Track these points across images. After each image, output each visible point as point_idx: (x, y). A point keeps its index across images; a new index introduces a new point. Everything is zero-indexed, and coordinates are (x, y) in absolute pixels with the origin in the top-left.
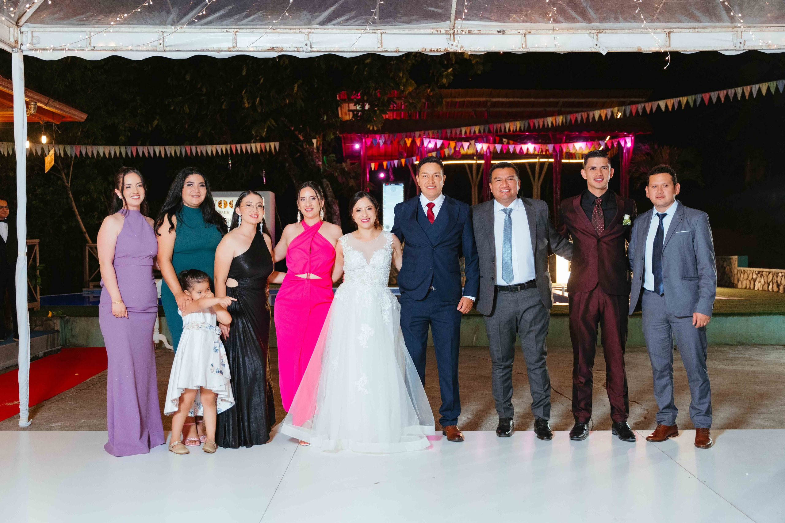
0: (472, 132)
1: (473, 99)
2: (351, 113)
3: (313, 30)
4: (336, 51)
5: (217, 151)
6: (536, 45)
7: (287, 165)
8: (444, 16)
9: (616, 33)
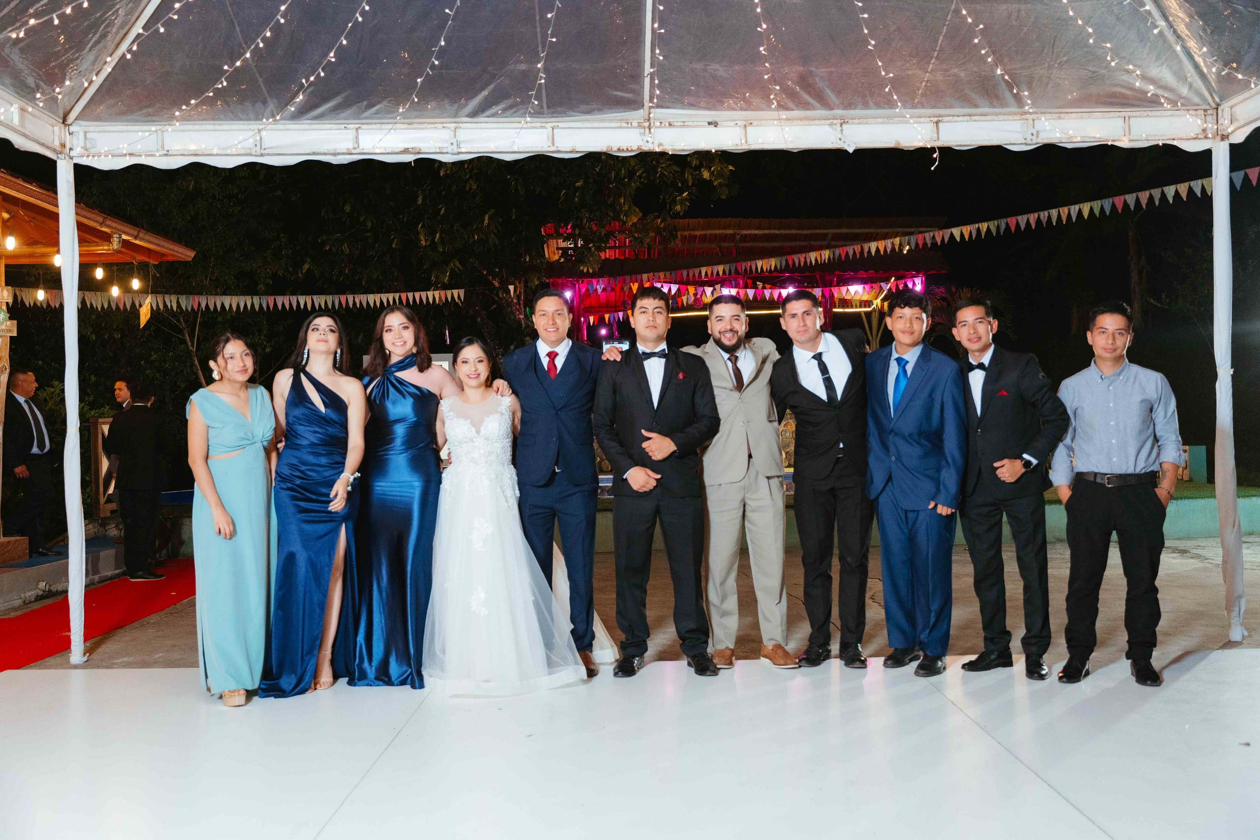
0: (715, 274)
1: (717, 232)
2: (560, 252)
3: (461, 125)
4: (492, 152)
5: (381, 302)
6: (760, 141)
7: (479, 319)
8: (635, 104)
9: (867, 123)
